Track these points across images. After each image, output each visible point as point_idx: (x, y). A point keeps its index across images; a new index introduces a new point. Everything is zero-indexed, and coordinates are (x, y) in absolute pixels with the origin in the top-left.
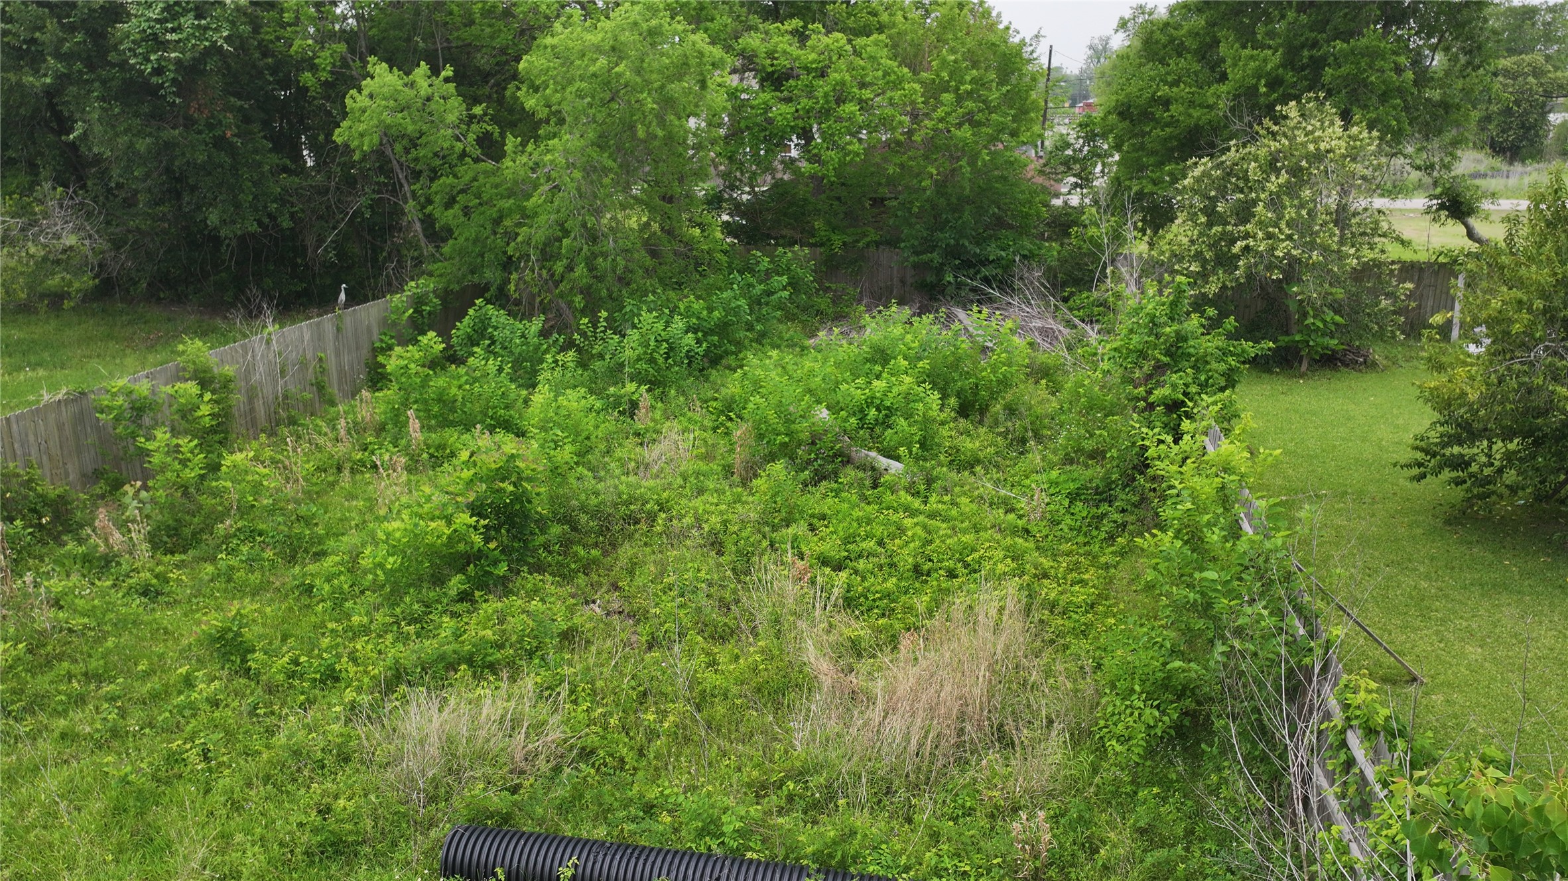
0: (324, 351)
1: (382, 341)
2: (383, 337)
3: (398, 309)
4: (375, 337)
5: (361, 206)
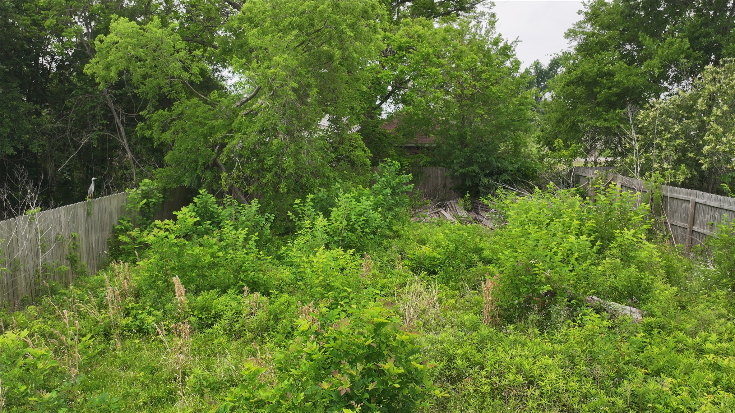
0: (77, 231)
1: (120, 224)
2: (121, 221)
3: (134, 199)
5: (91, 139)
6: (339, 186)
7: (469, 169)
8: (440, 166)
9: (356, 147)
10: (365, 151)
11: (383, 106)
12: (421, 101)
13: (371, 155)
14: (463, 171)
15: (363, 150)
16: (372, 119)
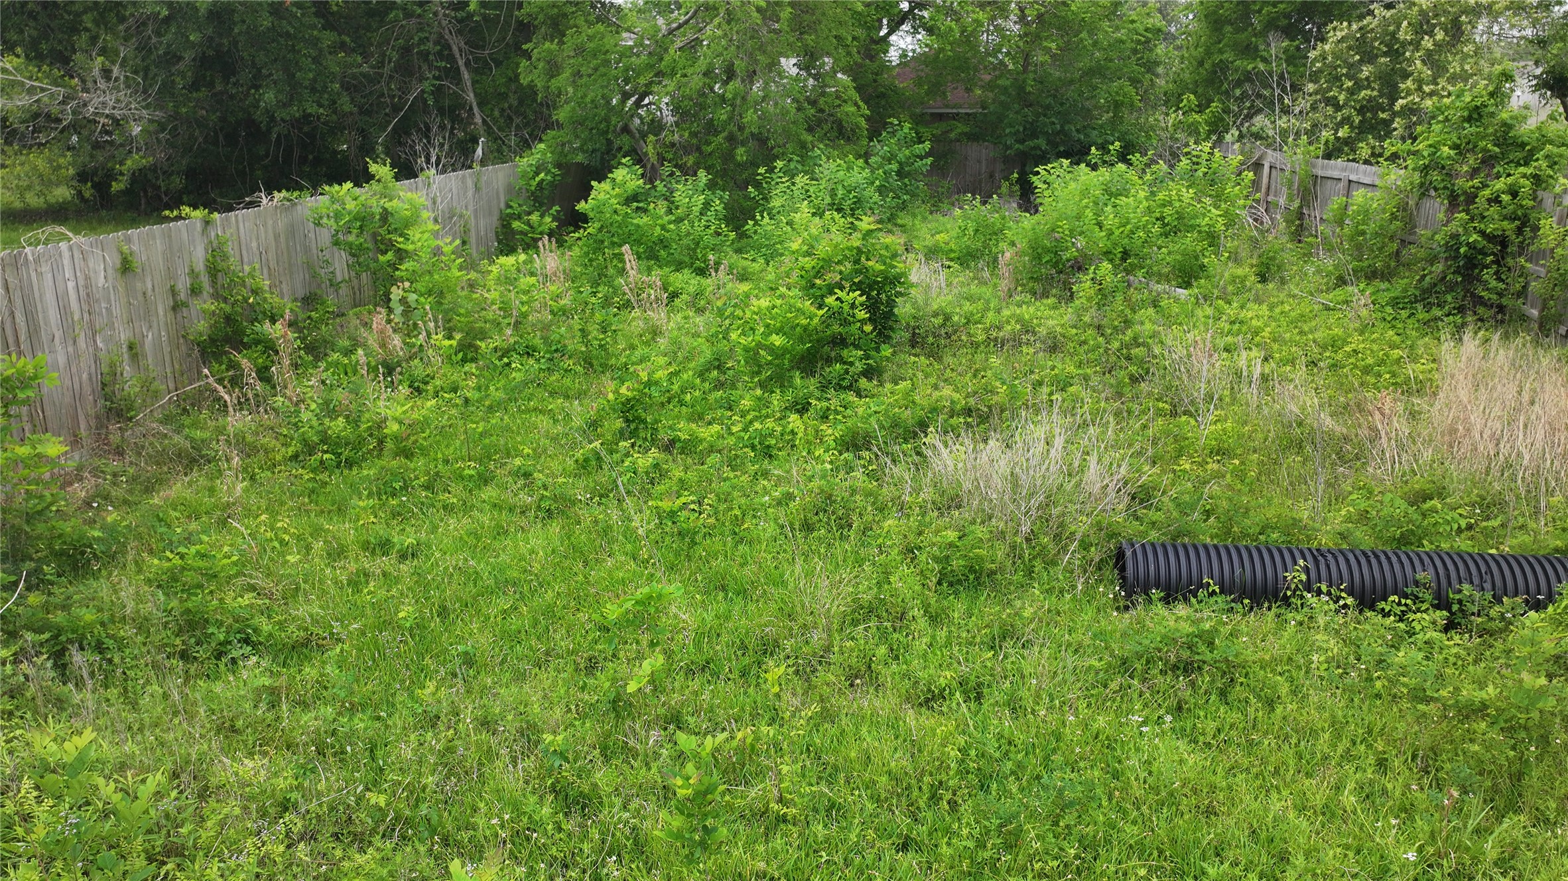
0: (467, 209)
1: (510, 207)
2: (510, 203)
3: (526, 173)
4: (502, 206)
5: (423, 91)
6: (819, 152)
7: (1031, 143)
8: (984, 141)
9: (845, 101)
10: (859, 107)
11: (893, 38)
12: (951, 29)
13: (868, 112)
14: (1021, 147)
15: (856, 104)
16: (871, 60)
